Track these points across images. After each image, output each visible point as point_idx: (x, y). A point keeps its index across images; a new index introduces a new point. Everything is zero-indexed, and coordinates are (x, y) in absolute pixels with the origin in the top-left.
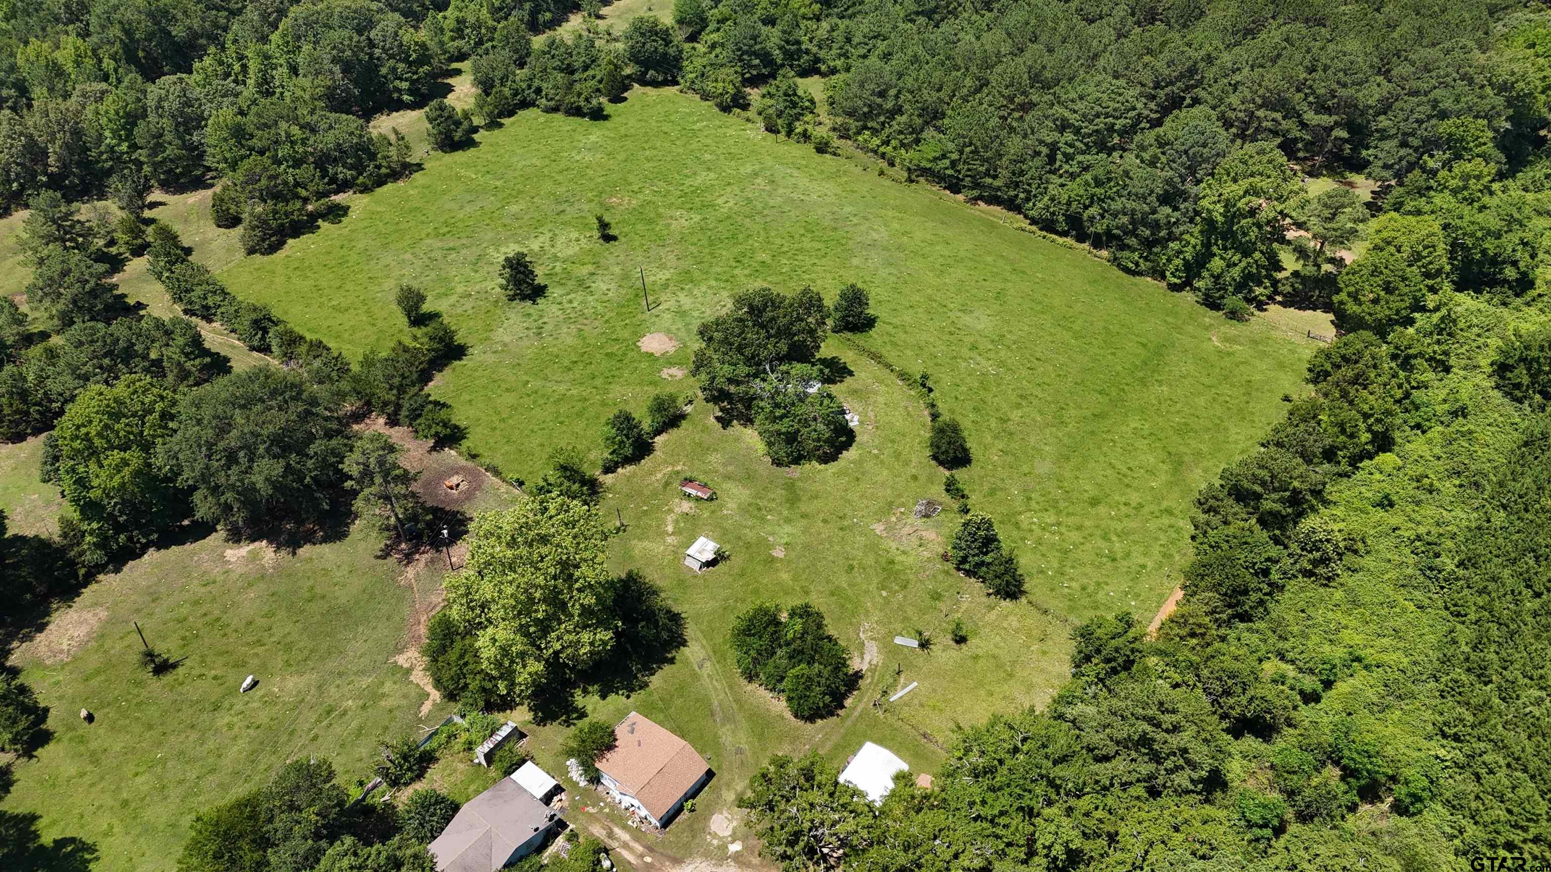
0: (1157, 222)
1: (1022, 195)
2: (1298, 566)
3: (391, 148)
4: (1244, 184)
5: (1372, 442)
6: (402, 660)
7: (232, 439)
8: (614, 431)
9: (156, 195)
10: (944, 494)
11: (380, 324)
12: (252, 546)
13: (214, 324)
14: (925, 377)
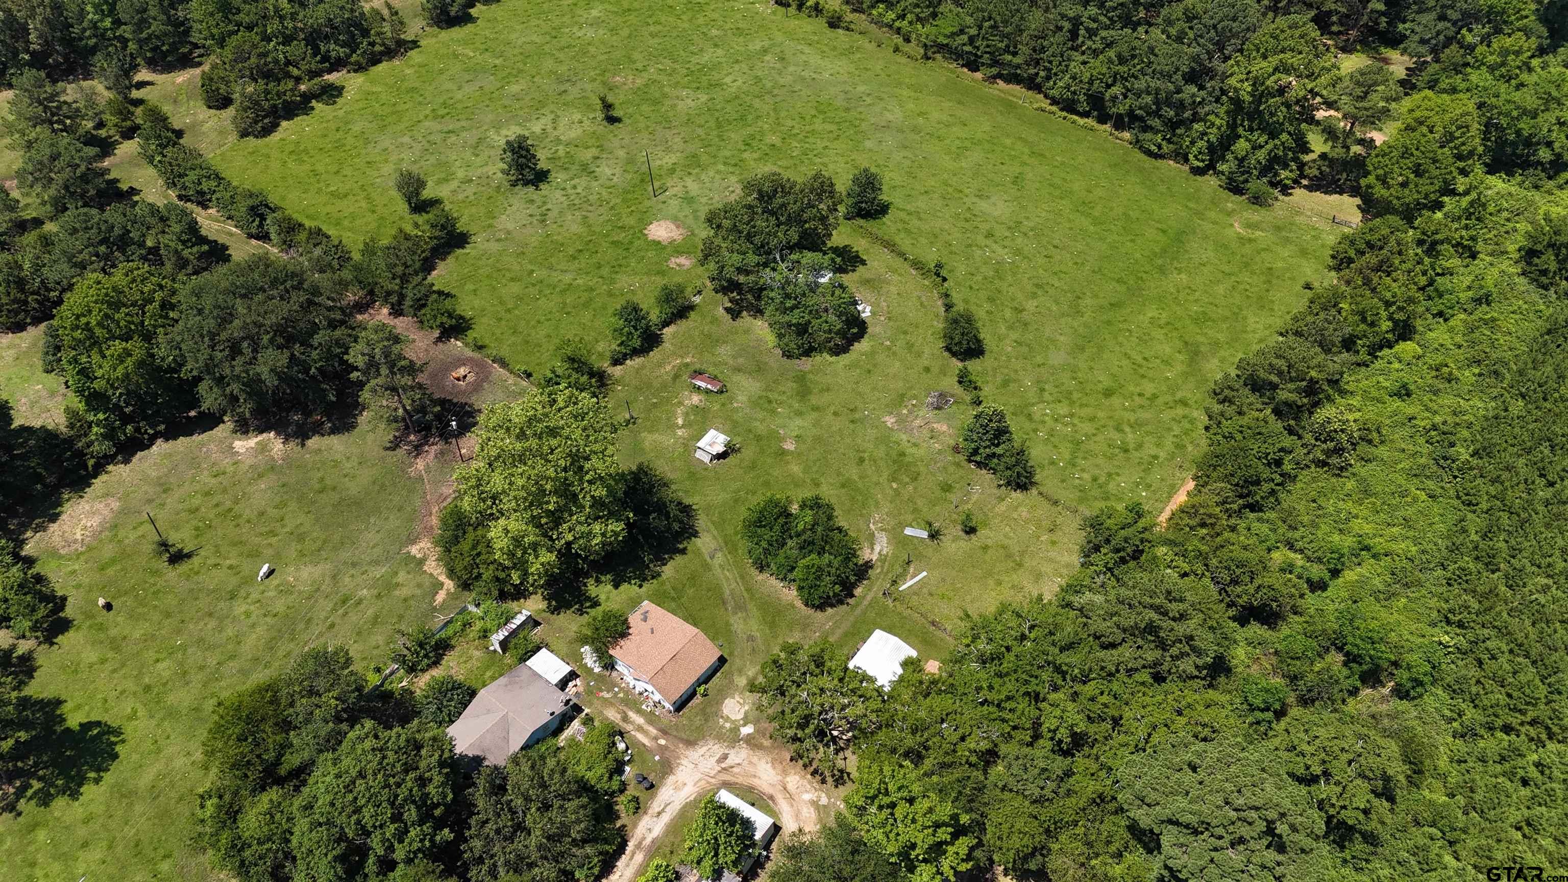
0: (1182, 102)
1: (1042, 74)
2: (1311, 456)
3: (384, 24)
4: (1274, 60)
5: (1392, 331)
6: (414, 550)
7: (235, 329)
8: (621, 322)
9: (143, 75)
10: (957, 385)
11: (380, 210)
12: (260, 438)
13: (210, 211)
14: (939, 266)
